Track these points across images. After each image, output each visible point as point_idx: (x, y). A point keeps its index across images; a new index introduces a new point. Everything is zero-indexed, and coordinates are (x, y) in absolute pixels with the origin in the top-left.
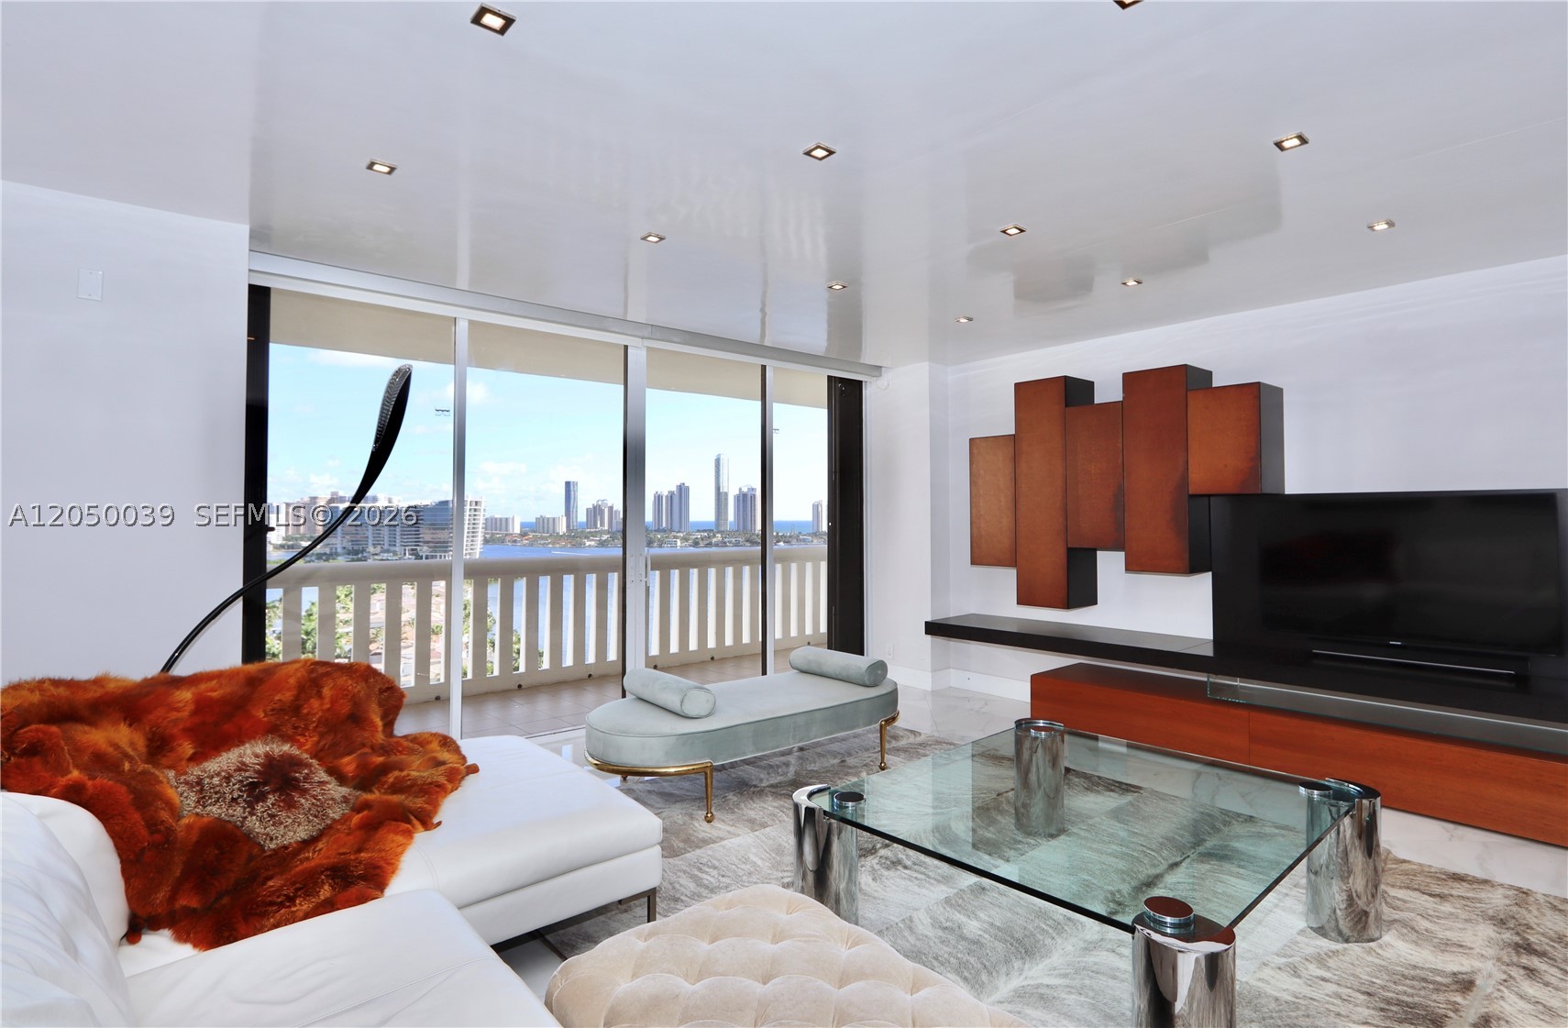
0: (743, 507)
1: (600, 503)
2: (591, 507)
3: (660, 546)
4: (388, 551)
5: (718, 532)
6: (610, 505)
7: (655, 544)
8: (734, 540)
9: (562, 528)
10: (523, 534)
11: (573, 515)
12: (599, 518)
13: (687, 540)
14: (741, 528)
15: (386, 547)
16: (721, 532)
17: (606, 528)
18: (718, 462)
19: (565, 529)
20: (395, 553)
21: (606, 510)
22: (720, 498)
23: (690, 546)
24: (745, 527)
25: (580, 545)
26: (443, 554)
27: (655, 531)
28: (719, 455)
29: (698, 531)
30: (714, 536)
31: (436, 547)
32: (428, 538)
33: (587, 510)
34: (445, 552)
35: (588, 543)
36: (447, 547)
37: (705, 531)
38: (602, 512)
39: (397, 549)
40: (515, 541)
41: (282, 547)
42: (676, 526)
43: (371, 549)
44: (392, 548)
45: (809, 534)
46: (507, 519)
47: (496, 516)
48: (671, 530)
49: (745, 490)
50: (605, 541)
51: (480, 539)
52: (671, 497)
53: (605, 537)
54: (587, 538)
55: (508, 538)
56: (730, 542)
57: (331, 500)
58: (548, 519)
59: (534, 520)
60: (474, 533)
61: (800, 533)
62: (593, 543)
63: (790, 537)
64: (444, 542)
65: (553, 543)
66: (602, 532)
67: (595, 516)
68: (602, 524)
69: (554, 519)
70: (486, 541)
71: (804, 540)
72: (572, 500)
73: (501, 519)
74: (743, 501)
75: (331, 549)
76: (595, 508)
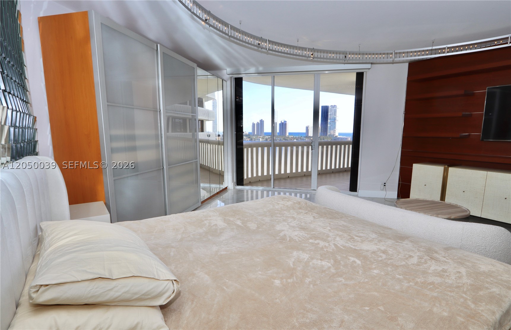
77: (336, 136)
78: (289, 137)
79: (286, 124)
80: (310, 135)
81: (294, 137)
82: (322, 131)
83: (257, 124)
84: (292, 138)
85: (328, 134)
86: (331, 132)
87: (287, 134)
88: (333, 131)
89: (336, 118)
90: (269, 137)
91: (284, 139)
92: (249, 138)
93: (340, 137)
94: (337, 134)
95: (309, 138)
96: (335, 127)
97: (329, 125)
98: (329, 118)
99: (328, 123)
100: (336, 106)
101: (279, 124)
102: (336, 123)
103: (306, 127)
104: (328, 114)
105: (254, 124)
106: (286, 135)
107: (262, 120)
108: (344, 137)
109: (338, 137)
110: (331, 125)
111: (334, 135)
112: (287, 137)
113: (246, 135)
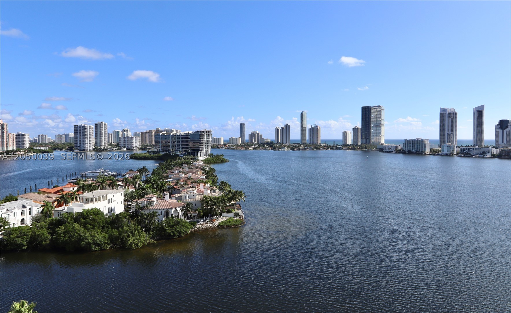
0: (313, 133)
1: (254, 132)
2: (250, 134)
3: (279, 150)
4: (177, 151)
5: (302, 144)
6: (258, 132)
7: (277, 149)
8: (309, 147)
9: (239, 142)
10: (225, 145)
11: (243, 137)
12: (253, 138)
14: (312, 143)
16: (303, 144)
17: (257, 142)
18: (302, 114)
19: (240, 143)
21: (256, 134)
22: (303, 129)
23: (291, 150)
24: (313, 142)
25: (247, 149)
26: (197, 152)
27: (276, 144)
28: (303, 112)
29: (294, 144)
30: (301, 146)
31: (194, 149)
32: (191, 145)
33: (249, 135)
34: (198, 151)
35: (250, 148)
36: (198, 149)
37: (296, 144)
38: (255, 136)
39: (180, 150)
40: (222, 147)
41: (141, 148)
42: (284, 142)
43: (171, 150)
44: (179, 150)
45: (341, 145)
46: (219, 138)
47: (215, 137)
48: (283, 143)
49: (313, 126)
50: (256, 147)
51: (210, 146)
52: (283, 129)
53: (256, 146)
54: (250, 146)
55: (219, 146)
56: (307, 148)
57: (156, 132)
58: (234, 138)
59: (229, 139)
60: (207, 144)
61: (337, 145)
62: (252, 148)
63: (333, 146)
64: (197, 147)
65: (237, 148)
66: (255, 144)
67: (252, 138)
68: (255, 141)
69: (236, 139)
70: (212, 147)
71: (339, 148)
72: (243, 131)
73: (216, 138)
74: (313, 131)
75: (158, 149)
76: (252, 134)
77: (381, 144)
78: (321, 145)
79: (317, 130)
80: (348, 143)
81: (327, 145)
82: (364, 137)
83: (281, 129)
84: (325, 146)
85: (372, 141)
86: (375, 139)
87: (319, 142)
88: (378, 137)
89: (381, 122)
90: (297, 146)
91: (314, 148)
92: (271, 146)
93: (387, 145)
94: (383, 141)
95: (346, 147)
96: (380, 133)
97: (372, 130)
98: (371, 121)
99: (370, 127)
100: (380, 106)
101: (309, 129)
102: (381, 128)
103: (343, 133)
104: (370, 117)
105: (277, 130)
106: (317, 143)
107: (288, 124)
108: (392, 145)
109: (385, 145)
110: (374, 130)
111: (379, 143)
112: (319, 146)
113: (268, 143)
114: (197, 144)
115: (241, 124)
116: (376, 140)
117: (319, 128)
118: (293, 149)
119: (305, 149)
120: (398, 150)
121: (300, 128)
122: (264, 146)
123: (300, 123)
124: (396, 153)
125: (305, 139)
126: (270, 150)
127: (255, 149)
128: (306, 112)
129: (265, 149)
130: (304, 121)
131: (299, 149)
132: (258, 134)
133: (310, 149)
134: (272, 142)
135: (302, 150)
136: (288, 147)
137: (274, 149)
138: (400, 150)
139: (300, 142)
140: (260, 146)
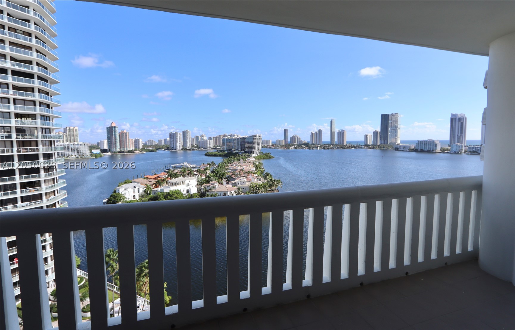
0: (340, 136)
1: (294, 136)
3: (313, 149)
4: (237, 150)
5: (331, 145)
7: (311, 149)
8: (337, 147)
9: (283, 144)
10: (272, 145)
11: (286, 140)
12: (294, 140)
13: (321, 147)
15: (237, 149)
16: (333, 144)
17: (296, 143)
18: (331, 122)
20: (239, 150)
21: (296, 138)
22: (332, 133)
23: (322, 149)
24: (340, 143)
25: (289, 148)
27: (311, 144)
28: (332, 120)
29: (325, 144)
30: (330, 146)
31: (249, 149)
32: (247, 146)
33: (291, 138)
34: (252, 150)
35: (291, 148)
37: (327, 144)
39: (240, 149)
40: (270, 147)
41: (213, 148)
42: (318, 143)
43: (233, 149)
44: (238, 149)
45: (363, 145)
46: (268, 141)
47: (265, 140)
48: (316, 144)
49: (340, 131)
51: (260, 147)
52: (316, 134)
53: (296, 146)
54: (291, 146)
55: (268, 147)
56: (335, 148)
57: (224, 136)
58: (279, 141)
59: (276, 141)
60: (259, 145)
61: (360, 145)
62: (292, 148)
63: (356, 146)
64: (251, 148)
65: (281, 148)
66: (295, 145)
67: (293, 140)
68: (295, 142)
69: (281, 141)
70: (262, 147)
71: (361, 147)
72: (286, 135)
73: (266, 141)
74: (340, 134)
75: (224, 149)
77: (397, 144)
78: (346, 145)
79: (343, 133)
80: (369, 144)
81: (352, 145)
82: (382, 139)
83: (315, 133)
84: (350, 146)
85: (389, 142)
87: (345, 143)
89: (397, 126)
90: (327, 146)
91: (341, 148)
92: (307, 146)
93: (402, 145)
94: (399, 142)
95: (367, 147)
96: (396, 135)
97: (390, 133)
98: (389, 126)
99: (388, 131)
100: (397, 114)
101: (337, 133)
102: (397, 131)
103: (365, 135)
104: (388, 123)
105: (312, 134)
106: (344, 143)
107: (320, 129)
108: (406, 145)
109: (400, 145)
110: (391, 133)
111: (395, 143)
112: (345, 146)
113: (305, 144)
114: (251, 145)
115: (285, 130)
116: (393, 140)
117: (345, 131)
118: (324, 148)
119: (333, 148)
120: (412, 149)
121: (330, 132)
122: (301, 146)
123: (330, 128)
124: (409, 151)
125: (334, 141)
126: (306, 149)
127: (295, 148)
128: (334, 119)
129: (302, 149)
130: (333, 126)
131: (329, 149)
132: (298, 137)
133: (338, 148)
134: (308, 143)
135: (331, 149)
136: (320, 147)
137: (309, 148)
138: (413, 149)
139: (330, 143)
140: (298, 146)
